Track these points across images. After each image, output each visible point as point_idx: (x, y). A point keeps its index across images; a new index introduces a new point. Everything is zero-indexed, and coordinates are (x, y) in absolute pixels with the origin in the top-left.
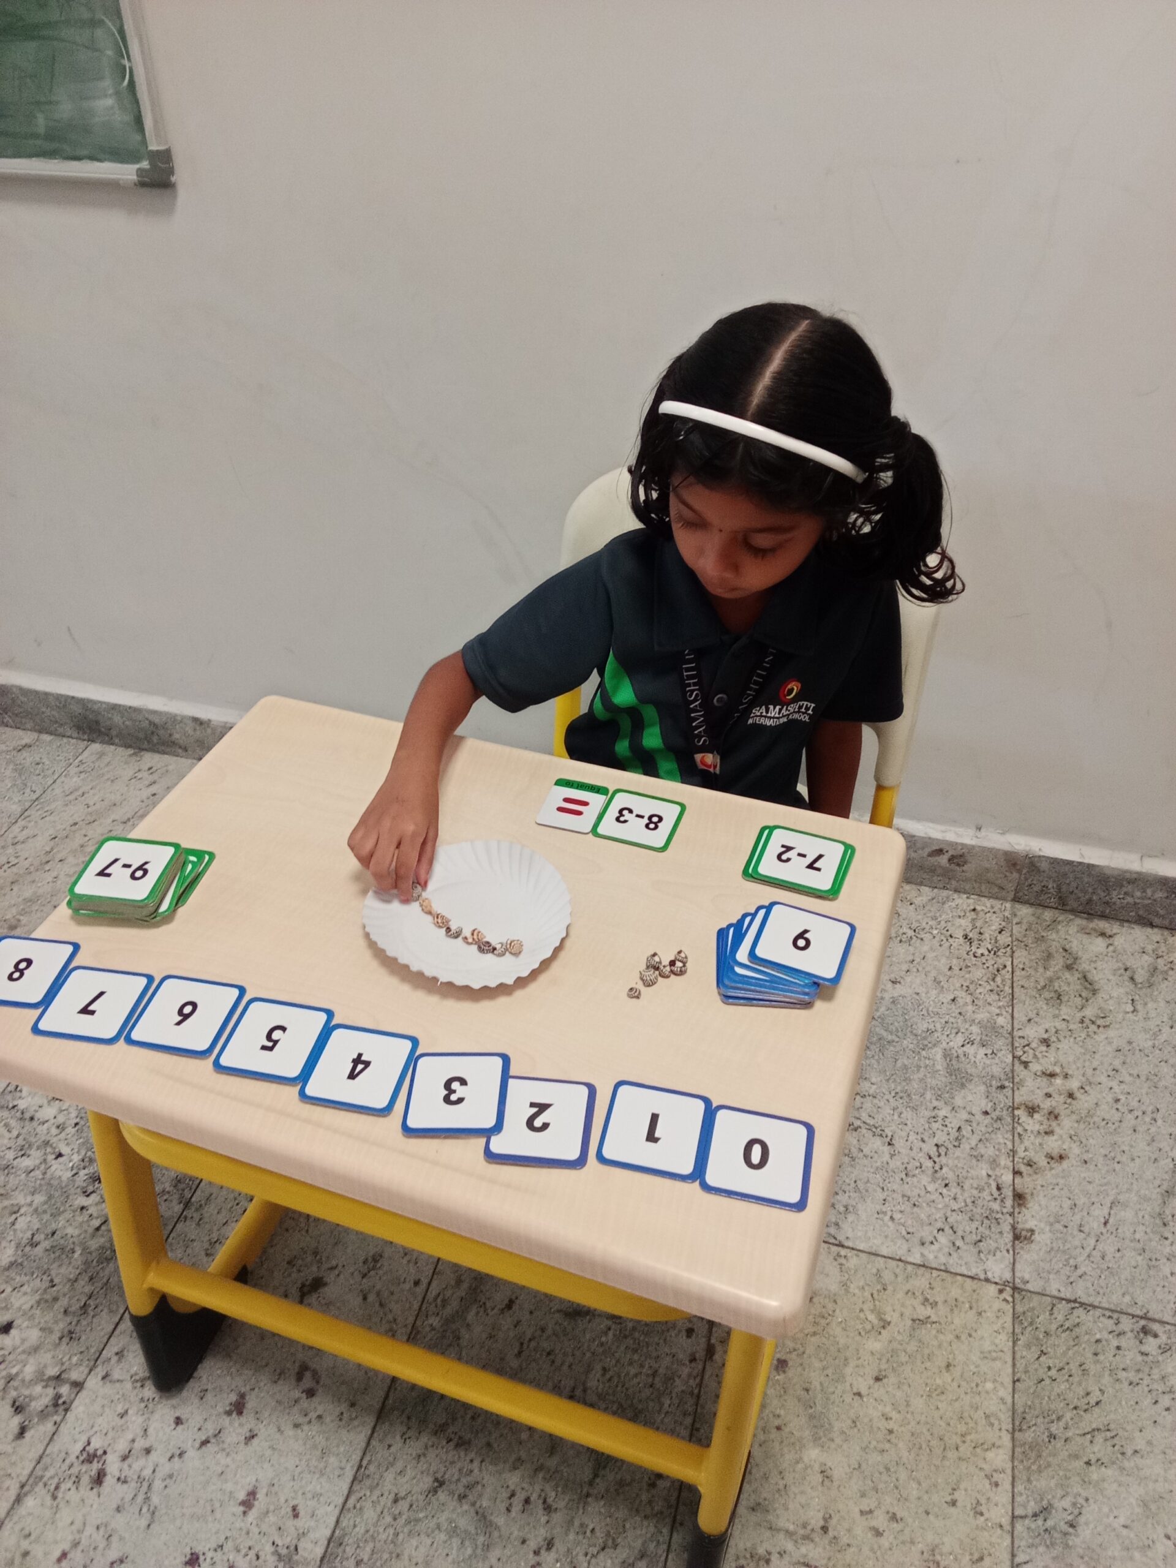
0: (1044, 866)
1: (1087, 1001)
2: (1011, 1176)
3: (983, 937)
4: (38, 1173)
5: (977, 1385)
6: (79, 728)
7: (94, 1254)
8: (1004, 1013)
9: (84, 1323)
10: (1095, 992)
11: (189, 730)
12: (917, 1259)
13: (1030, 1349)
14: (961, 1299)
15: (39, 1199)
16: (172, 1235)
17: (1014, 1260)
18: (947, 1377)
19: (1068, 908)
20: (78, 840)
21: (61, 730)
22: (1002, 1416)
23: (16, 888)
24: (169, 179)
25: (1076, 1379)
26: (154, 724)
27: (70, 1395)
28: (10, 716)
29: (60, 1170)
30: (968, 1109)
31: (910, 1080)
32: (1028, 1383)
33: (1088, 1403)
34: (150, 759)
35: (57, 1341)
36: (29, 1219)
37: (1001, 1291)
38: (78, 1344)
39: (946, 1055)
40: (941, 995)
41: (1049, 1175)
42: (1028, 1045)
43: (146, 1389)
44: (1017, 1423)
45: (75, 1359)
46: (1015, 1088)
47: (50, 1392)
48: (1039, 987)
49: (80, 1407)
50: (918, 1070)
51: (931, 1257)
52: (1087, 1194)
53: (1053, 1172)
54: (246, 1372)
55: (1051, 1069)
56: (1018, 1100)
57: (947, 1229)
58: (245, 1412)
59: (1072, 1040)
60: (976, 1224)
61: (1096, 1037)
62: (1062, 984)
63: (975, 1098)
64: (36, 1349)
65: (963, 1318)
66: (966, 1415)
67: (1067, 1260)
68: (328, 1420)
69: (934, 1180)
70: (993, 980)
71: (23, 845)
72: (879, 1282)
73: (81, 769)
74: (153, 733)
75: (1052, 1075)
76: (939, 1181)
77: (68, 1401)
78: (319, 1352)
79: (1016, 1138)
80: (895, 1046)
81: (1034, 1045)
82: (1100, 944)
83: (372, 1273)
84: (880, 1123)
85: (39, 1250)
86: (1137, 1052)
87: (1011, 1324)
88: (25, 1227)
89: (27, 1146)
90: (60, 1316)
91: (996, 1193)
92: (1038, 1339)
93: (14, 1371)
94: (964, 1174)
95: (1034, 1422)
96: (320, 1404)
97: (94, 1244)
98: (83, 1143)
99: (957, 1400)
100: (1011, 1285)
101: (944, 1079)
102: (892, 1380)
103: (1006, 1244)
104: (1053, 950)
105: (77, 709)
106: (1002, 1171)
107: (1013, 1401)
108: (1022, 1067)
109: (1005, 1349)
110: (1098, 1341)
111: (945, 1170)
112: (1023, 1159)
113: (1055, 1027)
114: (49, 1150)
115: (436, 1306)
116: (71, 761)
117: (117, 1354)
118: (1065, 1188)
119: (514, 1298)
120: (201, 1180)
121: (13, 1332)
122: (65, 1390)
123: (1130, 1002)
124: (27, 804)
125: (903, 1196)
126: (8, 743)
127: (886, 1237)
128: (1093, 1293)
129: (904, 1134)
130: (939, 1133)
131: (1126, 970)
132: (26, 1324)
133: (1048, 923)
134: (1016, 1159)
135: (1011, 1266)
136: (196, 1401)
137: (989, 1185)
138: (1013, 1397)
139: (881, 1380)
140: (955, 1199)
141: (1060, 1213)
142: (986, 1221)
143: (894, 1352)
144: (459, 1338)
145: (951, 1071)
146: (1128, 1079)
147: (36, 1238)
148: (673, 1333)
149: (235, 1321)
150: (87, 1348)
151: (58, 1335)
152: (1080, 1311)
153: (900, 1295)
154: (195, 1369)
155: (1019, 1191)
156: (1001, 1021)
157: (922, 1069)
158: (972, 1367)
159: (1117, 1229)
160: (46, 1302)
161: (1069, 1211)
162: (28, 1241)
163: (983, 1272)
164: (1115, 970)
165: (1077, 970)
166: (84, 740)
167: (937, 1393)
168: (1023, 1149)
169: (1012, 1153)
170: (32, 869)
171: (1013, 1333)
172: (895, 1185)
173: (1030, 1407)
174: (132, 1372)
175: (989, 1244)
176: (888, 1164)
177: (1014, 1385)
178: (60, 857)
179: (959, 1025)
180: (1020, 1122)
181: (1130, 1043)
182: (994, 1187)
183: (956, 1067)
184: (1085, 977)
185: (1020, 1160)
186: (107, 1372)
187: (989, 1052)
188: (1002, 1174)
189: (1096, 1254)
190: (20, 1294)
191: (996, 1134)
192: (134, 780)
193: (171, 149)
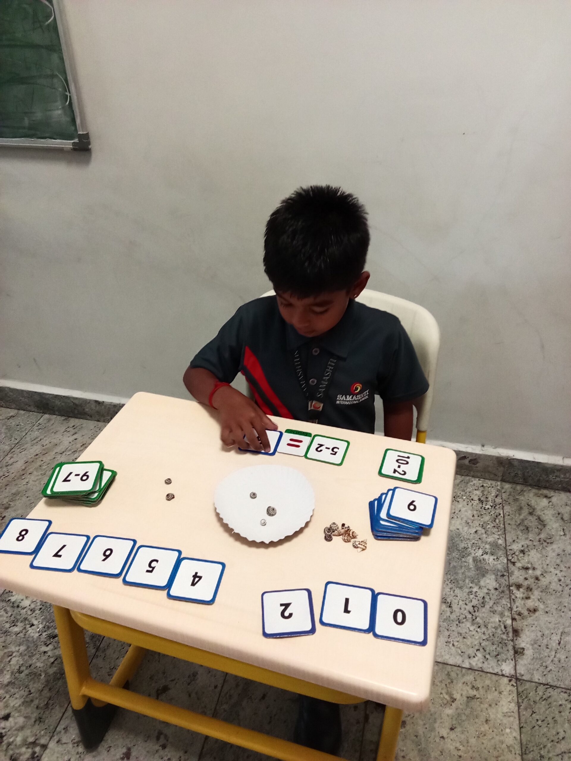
0: (516, 463)
1: (541, 530)
2: (511, 621)
3: (488, 499)
4: (21, 635)
5: (502, 730)
6: (38, 407)
7: (51, 676)
8: (501, 537)
9: (47, 713)
10: (544, 526)
11: (93, 407)
12: (466, 665)
13: (527, 710)
14: (490, 685)
15: (22, 648)
16: (91, 665)
17: (516, 664)
18: (486, 727)
19: (529, 484)
20: (39, 463)
21: (29, 408)
22: (516, 746)
23: (8, 488)
24: (88, 147)
25: (551, 725)
26: (76, 404)
27: (40, 751)
28: (4, 402)
29: (33, 633)
30: (487, 587)
31: (457, 573)
32: (527, 729)
33: (558, 738)
34: (74, 422)
35: (33, 723)
36: (17, 659)
37: (510, 681)
38: (44, 724)
39: (475, 560)
40: (470, 530)
41: (530, 620)
42: (514, 554)
43: (80, 747)
44: (524, 750)
45: (43, 733)
46: (510, 576)
47: (30, 750)
48: (517, 524)
49: (46, 758)
50: (461, 568)
51: (474, 664)
52: (548, 629)
53: (532, 618)
54: (132, 736)
55: (526, 565)
56: (511, 582)
57: (481, 650)
58: (131, 757)
59: (535, 550)
60: (495, 647)
61: (547, 548)
62: (528, 522)
63: (490, 582)
64: (22, 728)
65: (491, 696)
66: (497, 746)
67: (542, 663)
68: (173, 760)
69: (473, 624)
70: (495, 521)
71: (11, 466)
72: (449, 678)
73: (39, 427)
74: (75, 409)
75: (527, 569)
76: (476, 625)
77: (39, 756)
78: (168, 724)
81: (517, 554)
82: (544, 502)
83: (193, 682)
84: (444, 596)
85: (23, 675)
86: (568, 555)
87: (517, 699)
88: (16, 663)
89: (16, 620)
90: (35, 710)
91: (504, 630)
92: (530, 705)
93: (11, 740)
94: (487, 621)
95: (532, 749)
96: (169, 752)
97: (51, 671)
98: (44, 619)
99: (492, 739)
100: (515, 677)
101: (474, 572)
102: (458, 729)
103: (511, 656)
104: (522, 505)
105: (37, 398)
107: (521, 739)
108: (512, 565)
109: (514, 711)
110: (561, 705)
111: (478, 619)
112: (516, 612)
113: (526, 544)
114: (27, 622)
115: (226, 699)
116: (34, 423)
117: (64, 729)
118: (538, 627)
119: (265, 693)
120: (104, 637)
121: (11, 719)
122: (37, 749)
123: (562, 530)
124: (13, 446)
125: (458, 633)
126: (2, 415)
127: (451, 655)
128: (555, 679)
129: (456, 601)
130: (474, 600)
131: (559, 514)
132: (17, 715)
133: (519, 492)
134: (513, 612)
135: (514, 667)
136: (106, 752)
137: (500, 626)
138: (520, 735)
139: (453, 729)
140: (484, 634)
141: (537, 639)
142: (500, 645)
143: (459, 715)
145: (478, 568)
147: (22, 669)
148: (347, 709)
149: (124, 709)
150: (49, 726)
151: (33, 720)
152: (550, 690)
153: (460, 685)
154: (104, 736)
155: (516, 628)
156: (500, 542)
157: (463, 568)
158: (499, 721)
159: (565, 646)
160: (26, 703)
161: (541, 638)
162: (17, 670)
163: (501, 671)
164: (553, 514)
165: (535, 515)
166: (41, 413)
167: (482, 735)
168: (516, 607)
169: (510, 609)
170: (16, 478)
171: (518, 702)
172: (454, 628)
173: (529, 741)
174: (72, 738)
175: (503, 656)
176: (449, 617)
177: (520, 730)
178: (30, 471)
179: (480, 544)
180: (513, 593)
181: (564, 551)
182: (503, 627)
183: (480, 566)
184: (539, 518)
185: (515, 613)
186: (59, 739)
187: (495, 558)
188: (506, 620)
189: (556, 660)
190: (14, 698)
191: (502, 600)
192: (66, 432)
193: (89, 133)
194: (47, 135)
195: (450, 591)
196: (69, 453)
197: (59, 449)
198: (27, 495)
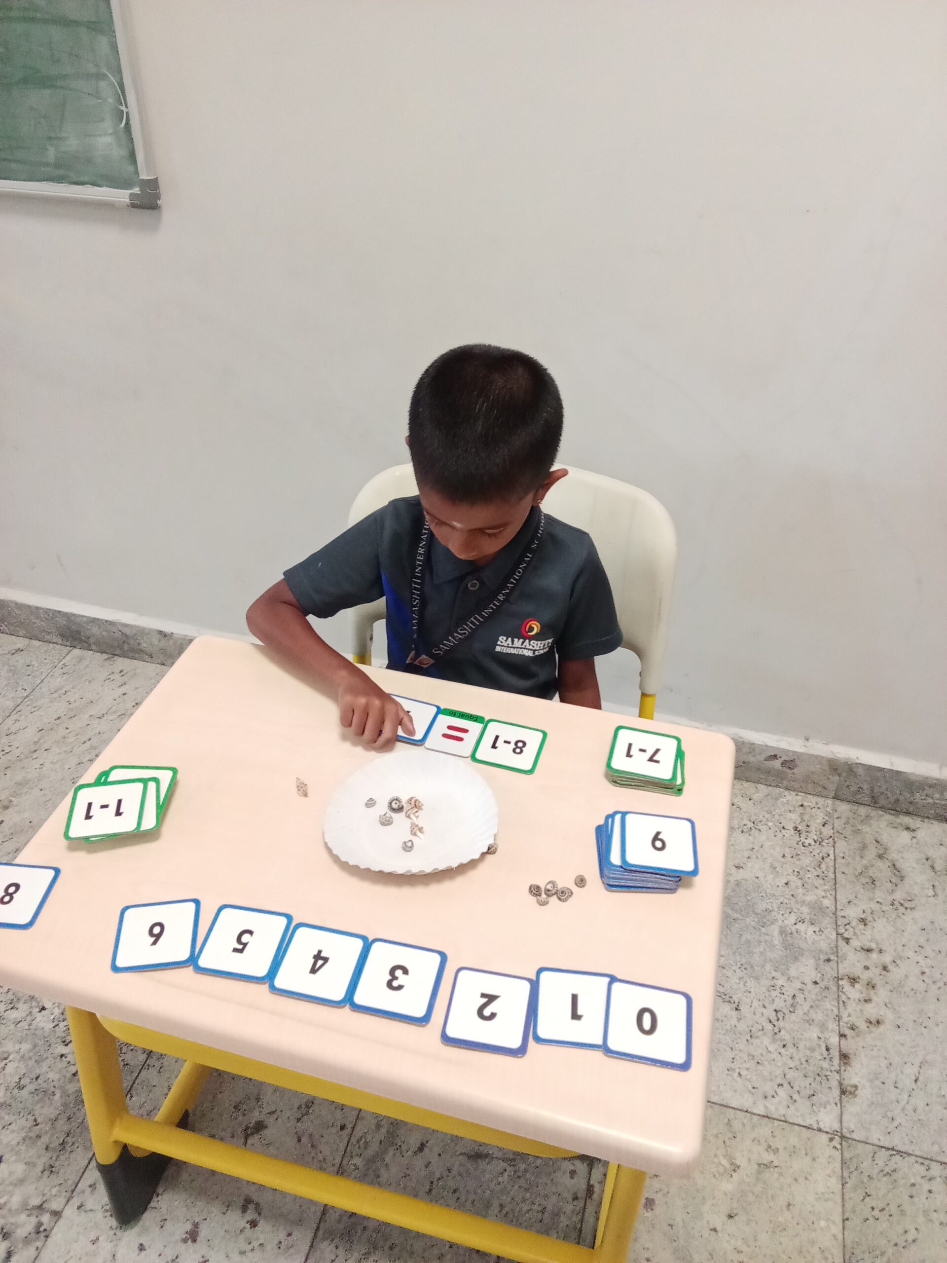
0: (860, 771)
1: (896, 885)
2: (837, 1038)
3: (810, 829)
4: (24, 1025)
6: (62, 636)
7: (71, 1097)
8: (829, 896)
9: (62, 1158)
10: (902, 878)
11: (155, 641)
12: (761, 1111)
13: (856, 1190)
14: (798, 1146)
15: (25, 1047)
16: (137, 1082)
17: (841, 1112)
18: (787, 1215)
19: (879, 806)
20: (62, 732)
21: (48, 637)
22: (834, 1251)
23: (8, 772)
24: (156, 202)
25: (895, 1218)
26: (126, 635)
27: (50, 1222)
28: (5, 626)
29: (44, 1022)
30: (801, 979)
31: (753, 953)
32: (855, 1222)
33: (906, 1241)
34: (121, 663)
35: (40, 1174)
36: (16, 1065)
37: (831, 1140)
38: (57, 1177)
39: (782, 932)
40: (777, 880)
41: (869, 1038)
42: (849, 924)
43: (112, 1219)
44: (847, 1257)
45: (54, 1191)
46: (839, 961)
47: (33, 1220)
48: (857, 874)
49: (58, 1234)
50: (759, 945)
51: (773, 1108)
52: (900, 1055)
53: (872, 1035)
54: (199, 1204)
55: (868, 945)
56: (841, 972)
57: (785, 1084)
58: (199, 1239)
59: (885, 920)
60: (809, 1080)
61: (904, 917)
62: (876, 871)
63: (806, 969)
64: (21, 1181)
65: (800, 1163)
66: (804, 1249)
67: (885, 1113)
68: (269, 1248)
69: (774, 1041)
70: (819, 866)
71: (15, 736)
72: (730, 1131)
73: (64, 671)
74: (124, 642)
75: (869, 950)
76: (779, 1042)
77: (48, 1229)
78: (261, 1187)
79: (841, 1002)
80: (740, 923)
81: (854, 924)
82: (906, 836)
83: (305, 1117)
84: (729, 991)
85: (25, 1093)
86: (939, 930)
87: (841, 1171)
88: (13, 1072)
89: (15, 1000)
90: (43, 1152)
91: (825, 1053)
92: (862, 1182)
93: (3, 1201)
94: (799, 1036)
95: (861, 1257)
96: (261, 1233)
97: (71, 1088)
99: (797, 1235)
100: (839, 1134)
101: (780, 953)
102: (741, 1218)
103: (834, 1098)
104: (867, 841)
105: (63, 621)
106: (830, 1034)
107: (844, 1238)
108: (844, 943)
109: (835, 1191)
110: (913, 1185)
111: (783, 1032)
112: (847, 1023)
113: (871, 908)
114: (34, 1004)
115: (359, 1148)
116: (56, 663)
117: (90, 1186)
118: (882, 1049)
119: (425, 1141)
121: (3, 1166)
122: (46, 1218)
123: (932, 887)
124: (19, 700)
125: (749, 1055)
126: (4, 647)
128: (906, 1141)
129: (748, 1001)
130: (777, 1000)
131: (927, 860)
132: (13, 1158)
133: (862, 818)
134: (841, 1023)
135: (839, 1117)
136: (157, 1228)
137: (820, 1046)
138: (843, 1234)
139: (732, 1217)
140: (791, 1058)
141: (879, 1071)
142: (818, 1078)
143: (743, 1193)
144: (378, 1177)
145: (787, 947)
146: (930, 954)
147: (23, 1082)
148: (558, 1174)
150: (65, 1181)
151: (40, 1168)
152: (897, 1158)
153: (748, 1142)
155: (845, 1052)
156: (826, 902)
157: (762, 944)
158: (809, 1207)
159: (926, 1085)
160: (32, 1139)
161: (886, 1069)
162: (16, 1084)
163: (816, 1122)
164: (919, 859)
165: (887, 859)
166: (67, 646)
167: (780, 1229)
168: (847, 1015)
169: (837, 1018)
170: (22, 756)
171: (842, 1177)
172: (742, 1045)
173: (857, 1243)
174: (103, 1203)
175: (821, 1098)
176: (735, 1026)
177: (843, 1223)
178: (46, 746)
179: (792, 905)
180: (844, 991)
181: (932, 923)
182: (824, 1048)
183: (790, 942)
184: (894, 865)
185: (845, 1025)
186: (82, 1202)
187: (817, 929)
188: (830, 1037)
189: (909, 1108)
190: (8, 1131)
191: (824, 1001)
192: (108, 681)
193: (159, 178)
194: (86, 179)
195: (739, 983)
196: (112, 717)
197: (95, 710)
198: (40, 787)
